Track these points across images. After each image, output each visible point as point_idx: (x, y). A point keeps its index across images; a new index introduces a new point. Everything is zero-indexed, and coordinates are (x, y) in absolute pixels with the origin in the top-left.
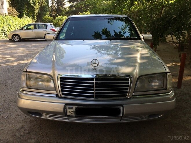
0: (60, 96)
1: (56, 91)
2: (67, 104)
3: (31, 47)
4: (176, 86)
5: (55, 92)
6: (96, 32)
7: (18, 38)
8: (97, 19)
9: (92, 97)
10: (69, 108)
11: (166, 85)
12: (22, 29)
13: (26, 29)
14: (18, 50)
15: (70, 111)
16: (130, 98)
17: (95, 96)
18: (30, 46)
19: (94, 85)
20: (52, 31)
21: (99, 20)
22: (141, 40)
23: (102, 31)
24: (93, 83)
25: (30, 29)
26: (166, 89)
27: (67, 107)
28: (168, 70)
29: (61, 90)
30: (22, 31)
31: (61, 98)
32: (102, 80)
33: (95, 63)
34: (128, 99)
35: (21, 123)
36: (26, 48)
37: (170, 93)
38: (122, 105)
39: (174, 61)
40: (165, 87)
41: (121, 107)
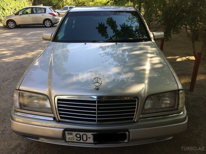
0: (58, 120)
1: (53, 113)
2: (66, 130)
3: (28, 36)
4: (188, 88)
5: (52, 115)
6: (100, 23)
7: (14, 24)
8: (101, 15)
9: (95, 121)
10: (68, 134)
11: (178, 105)
12: (17, 14)
13: (22, 13)
14: (14, 40)
15: (69, 137)
16: (137, 121)
17: (97, 120)
18: (27, 34)
19: (96, 108)
20: (52, 16)
21: (103, 16)
22: (151, 41)
23: (107, 21)
24: (95, 106)
25: (27, 13)
26: (178, 110)
27: (66, 133)
28: (180, 87)
29: (59, 113)
30: (18, 17)
31: (59, 122)
32: (105, 102)
33: (98, 82)
34: (134, 122)
35: (17, 139)
36: (23, 37)
37: (182, 113)
38: (127, 130)
39: (187, 53)
40: (176, 107)
41: (127, 133)
